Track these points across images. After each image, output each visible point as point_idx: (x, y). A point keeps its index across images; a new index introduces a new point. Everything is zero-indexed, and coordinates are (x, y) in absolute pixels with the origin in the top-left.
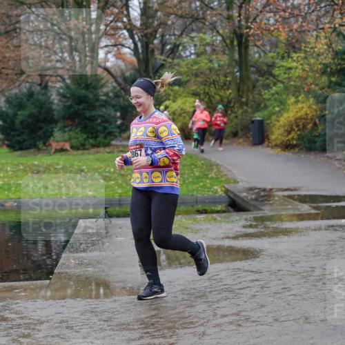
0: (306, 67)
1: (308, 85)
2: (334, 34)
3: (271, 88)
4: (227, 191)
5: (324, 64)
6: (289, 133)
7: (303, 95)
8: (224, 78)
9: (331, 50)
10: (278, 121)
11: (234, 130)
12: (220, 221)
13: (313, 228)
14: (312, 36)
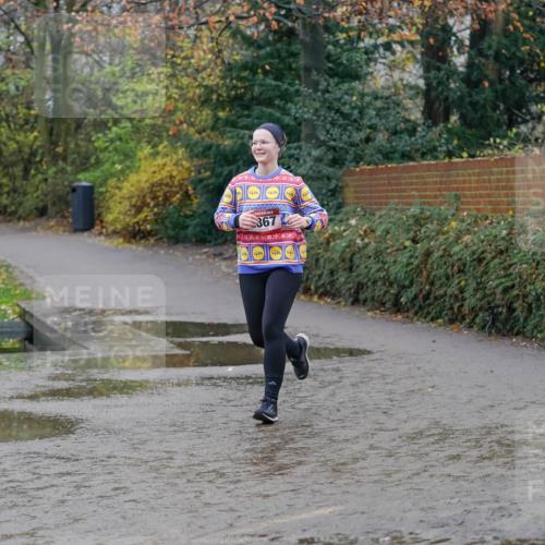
0: (175, 92)
1: (175, 125)
2: (227, 33)
3: (110, 129)
4: (24, 314)
5: (206, 87)
6: (139, 210)
7: (166, 143)
8: (24, 111)
9: (219, 61)
10: (119, 188)
11: (41, 204)
12: (9, 367)
13: (175, 381)
14: (188, 37)
